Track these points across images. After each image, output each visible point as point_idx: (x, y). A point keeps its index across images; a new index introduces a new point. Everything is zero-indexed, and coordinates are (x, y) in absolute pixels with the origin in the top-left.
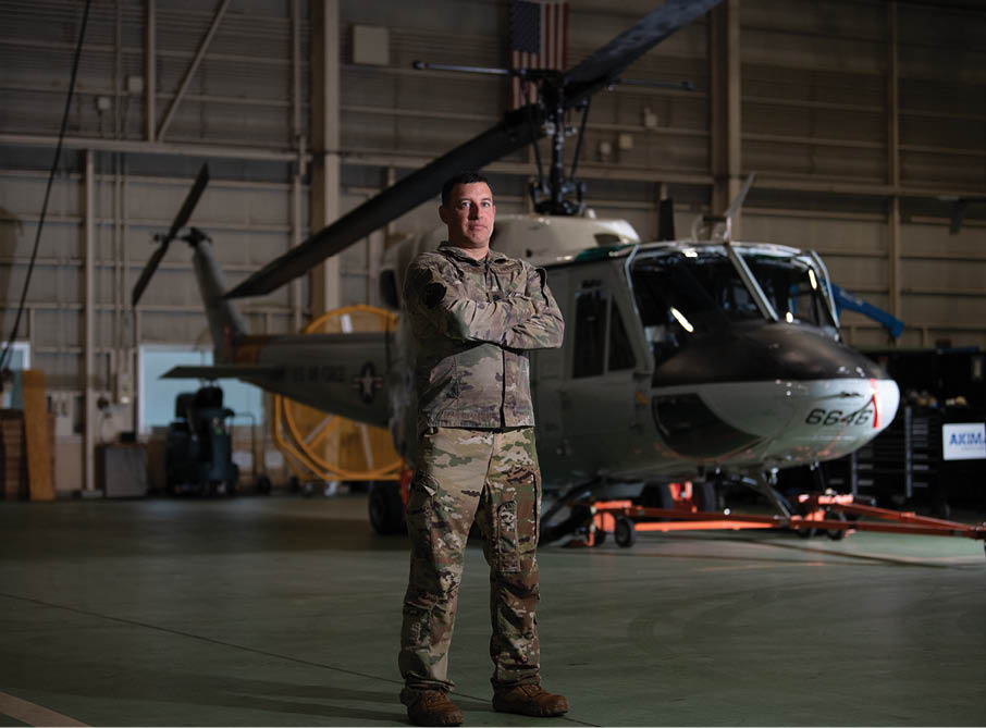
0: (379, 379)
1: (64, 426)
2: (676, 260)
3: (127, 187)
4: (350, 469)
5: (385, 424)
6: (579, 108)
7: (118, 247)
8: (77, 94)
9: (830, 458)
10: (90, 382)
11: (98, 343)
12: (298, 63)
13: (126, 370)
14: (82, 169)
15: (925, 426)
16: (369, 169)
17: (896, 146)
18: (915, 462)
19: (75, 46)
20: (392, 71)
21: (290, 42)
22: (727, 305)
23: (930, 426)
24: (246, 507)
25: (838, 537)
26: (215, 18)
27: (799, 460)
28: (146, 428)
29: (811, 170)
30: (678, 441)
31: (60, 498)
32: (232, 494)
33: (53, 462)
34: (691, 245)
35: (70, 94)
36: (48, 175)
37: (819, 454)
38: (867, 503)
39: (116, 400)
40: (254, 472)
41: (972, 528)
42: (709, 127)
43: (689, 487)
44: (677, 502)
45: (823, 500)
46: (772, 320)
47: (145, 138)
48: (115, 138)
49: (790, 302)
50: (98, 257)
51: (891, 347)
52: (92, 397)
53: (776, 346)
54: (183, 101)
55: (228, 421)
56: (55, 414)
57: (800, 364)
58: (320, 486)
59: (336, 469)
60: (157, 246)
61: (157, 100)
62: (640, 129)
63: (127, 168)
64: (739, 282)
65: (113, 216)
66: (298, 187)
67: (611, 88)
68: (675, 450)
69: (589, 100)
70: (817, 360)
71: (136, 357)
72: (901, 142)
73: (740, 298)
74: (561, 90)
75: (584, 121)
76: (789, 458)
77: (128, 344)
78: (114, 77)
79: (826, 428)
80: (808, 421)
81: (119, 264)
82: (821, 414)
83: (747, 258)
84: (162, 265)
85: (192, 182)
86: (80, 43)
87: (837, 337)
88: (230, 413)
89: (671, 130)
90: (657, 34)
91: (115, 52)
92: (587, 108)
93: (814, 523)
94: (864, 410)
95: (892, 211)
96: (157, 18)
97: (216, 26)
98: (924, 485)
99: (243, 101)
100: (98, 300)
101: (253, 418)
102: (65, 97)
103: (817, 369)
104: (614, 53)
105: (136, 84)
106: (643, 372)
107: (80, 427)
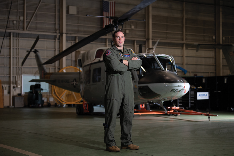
0: (77, 82)
1: (6, 92)
2: (143, 57)
3: (20, 40)
4: (68, 101)
5: (79, 92)
6: (121, 25)
7: (18, 53)
8: (9, 20)
9: (175, 99)
10: (11, 83)
11: (13, 74)
12: (57, 14)
13: (19, 80)
14: (10, 36)
15: (193, 93)
16: (72, 37)
17: (185, 33)
18: (191, 100)
19: (9, 10)
20: (77, 16)
21: (55, 9)
22: (153, 67)
23: (194, 93)
24: (45, 110)
25: (176, 116)
26: (39, 4)
27: (168, 100)
28: (23, 92)
29: (167, 38)
30: (143, 95)
31: (5, 108)
32: (43, 107)
33: (3, 100)
34: (146, 54)
35: (8, 20)
36: (3, 37)
37: (173, 98)
38: (182, 109)
39: (17, 87)
40: (47, 102)
41: (206, 114)
42: (145, 29)
43: (144, 105)
44: (141, 109)
45: (173, 108)
46: (163, 70)
47: (24, 30)
48: (17, 30)
49: (166, 66)
50: (13, 56)
51: (184, 76)
52: (12, 86)
53: (164, 76)
54: (32, 22)
55: (42, 91)
56: (4, 89)
57: (169, 79)
58: (62, 105)
59: (65, 101)
60: (27, 53)
61: (26, 21)
62: (130, 29)
63: (20, 36)
64: (156, 62)
65: (17, 47)
66: (57, 40)
67: (128, 21)
68: (143, 97)
69: (123, 23)
70: (172, 79)
71: (21, 77)
72: (186, 32)
73: (156, 65)
74: (118, 21)
75: (122, 27)
76: (167, 99)
77: (19, 74)
78: (17, 16)
79: (175, 93)
80: (171, 92)
81: (18, 57)
82: (174, 90)
83: (158, 57)
84: (28, 57)
85: (35, 39)
86: (10, 9)
87: (176, 74)
88: (42, 90)
89: (137, 29)
90: (138, 9)
91: (17, 11)
92: (123, 25)
93: (171, 113)
94: (183, 89)
95: (184, 47)
96: (26, 4)
97: (39, 5)
98: (193, 105)
99: (45, 22)
100: (13, 65)
101: (47, 90)
102: (7, 21)
103: (172, 80)
104: (129, 13)
105: (22, 18)
106: (136, 81)
107: (9, 92)
